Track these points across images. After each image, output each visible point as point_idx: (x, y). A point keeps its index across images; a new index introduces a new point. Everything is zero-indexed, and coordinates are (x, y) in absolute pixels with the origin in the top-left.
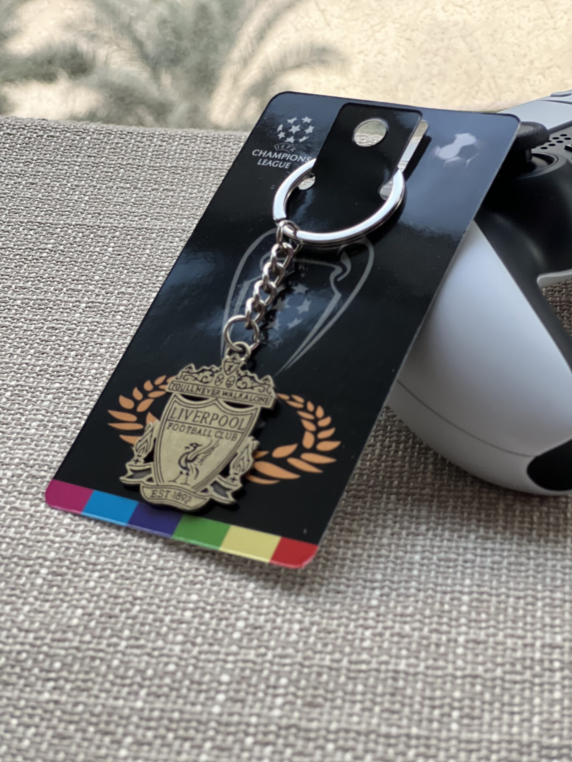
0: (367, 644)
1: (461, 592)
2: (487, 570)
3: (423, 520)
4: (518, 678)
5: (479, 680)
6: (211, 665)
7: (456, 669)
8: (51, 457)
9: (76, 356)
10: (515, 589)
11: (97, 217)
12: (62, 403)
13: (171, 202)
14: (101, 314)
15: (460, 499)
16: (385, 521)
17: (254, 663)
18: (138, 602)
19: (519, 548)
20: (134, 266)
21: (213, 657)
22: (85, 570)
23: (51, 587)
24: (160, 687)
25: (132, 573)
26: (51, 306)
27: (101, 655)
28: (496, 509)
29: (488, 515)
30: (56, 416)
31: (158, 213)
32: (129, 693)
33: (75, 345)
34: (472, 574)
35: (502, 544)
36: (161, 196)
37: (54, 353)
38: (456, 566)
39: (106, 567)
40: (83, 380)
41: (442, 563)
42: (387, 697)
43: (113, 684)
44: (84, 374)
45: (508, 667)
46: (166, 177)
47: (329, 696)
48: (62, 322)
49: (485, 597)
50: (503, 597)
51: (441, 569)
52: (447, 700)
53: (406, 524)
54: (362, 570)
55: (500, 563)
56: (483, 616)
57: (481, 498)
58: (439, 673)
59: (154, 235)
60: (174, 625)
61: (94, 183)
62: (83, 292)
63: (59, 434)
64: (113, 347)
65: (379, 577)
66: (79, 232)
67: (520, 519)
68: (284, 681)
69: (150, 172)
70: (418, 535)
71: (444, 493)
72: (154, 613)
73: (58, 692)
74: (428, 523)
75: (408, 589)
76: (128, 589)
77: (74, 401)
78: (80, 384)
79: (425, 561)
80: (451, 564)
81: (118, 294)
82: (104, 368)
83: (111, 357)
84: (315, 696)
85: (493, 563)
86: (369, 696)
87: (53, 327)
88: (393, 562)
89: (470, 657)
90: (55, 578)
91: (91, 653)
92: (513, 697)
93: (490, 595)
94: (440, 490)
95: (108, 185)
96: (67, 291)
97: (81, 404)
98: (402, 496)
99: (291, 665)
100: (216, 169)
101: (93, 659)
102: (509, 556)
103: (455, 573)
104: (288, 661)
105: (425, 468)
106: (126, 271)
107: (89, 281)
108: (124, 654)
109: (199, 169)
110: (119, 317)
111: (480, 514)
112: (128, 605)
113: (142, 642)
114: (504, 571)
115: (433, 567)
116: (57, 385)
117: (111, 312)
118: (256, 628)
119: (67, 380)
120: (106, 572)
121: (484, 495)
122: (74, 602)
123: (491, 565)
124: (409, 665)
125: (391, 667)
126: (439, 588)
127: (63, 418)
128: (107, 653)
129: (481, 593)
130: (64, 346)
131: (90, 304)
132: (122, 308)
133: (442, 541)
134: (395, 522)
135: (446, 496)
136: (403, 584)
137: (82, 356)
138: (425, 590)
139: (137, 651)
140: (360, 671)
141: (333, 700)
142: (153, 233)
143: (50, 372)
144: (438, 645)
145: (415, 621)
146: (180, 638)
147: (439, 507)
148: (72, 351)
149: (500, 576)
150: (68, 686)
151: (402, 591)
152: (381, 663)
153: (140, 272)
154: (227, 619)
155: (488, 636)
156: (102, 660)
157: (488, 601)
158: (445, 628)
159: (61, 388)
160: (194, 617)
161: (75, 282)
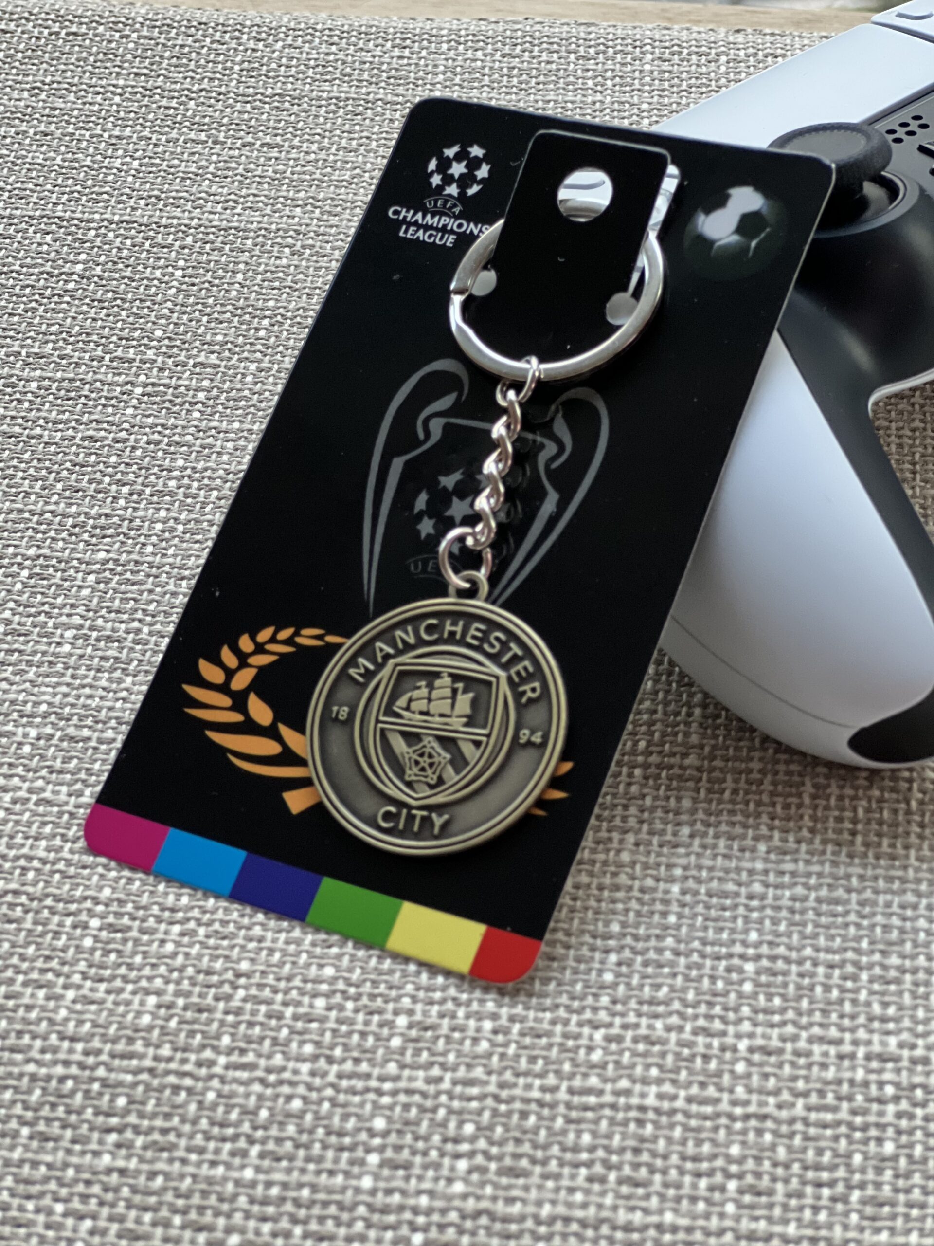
0: (597, 1056)
1: (743, 957)
2: (784, 913)
3: (684, 817)
4: (829, 1117)
5: (769, 1124)
6: (357, 1099)
7: (734, 1103)
8: (97, 700)
9: (131, 494)
10: (828, 950)
11: (155, 205)
12: (111, 592)
13: (275, 172)
14: (168, 409)
15: (743, 776)
16: (624, 819)
17: (424, 1095)
18: (242, 981)
19: (835, 870)
20: (218, 308)
21: (359, 1085)
22: (159, 920)
23: (107, 953)
24: (279, 1141)
25: (231, 927)
26: (86, 393)
27: (188, 1082)
28: (800, 795)
29: (786, 807)
30: (102, 617)
31: (255, 195)
32: (233, 1154)
33: (127, 473)
34: (761, 921)
35: (808, 862)
36: (258, 158)
37: (95, 491)
38: (735, 906)
39: (190, 914)
40: (144, 545)
41: (714, 900)
42: (628, 1156)
43: (208, 1138)
44: (144, 531)
45: (814, 1099)
46: (264, 117)
47: (539, 1154)
48: (105, 426)
49: (780, 965)
50: (808, 965)
51: (713, 913)
52: (719, 1163)
53: (659, 826)
54: (590, 914)
55: (805, 899)
56: (777, 1001)
57: (776, 773)
58: (708, 1109)
59: (249, 242)
60: (299, 1025)
61: (146, 133)
62: (137, 364)
63: (110, 653)
64: (189, 477)
65: (615, 928)
66: (126, 238)
67: (836, 813)
68: (469, 1129)
69: (239, 106)
70: (676, 846)
71: (718, 763)
72: (269, 1002)
73: (123, 1152)
74: (692, 824)
75: (660, 951)
76: (227, 957)
77: (130, 588)
78: (139, 553)
79: (688, 898)
80: (728, 902)
81: (195, 365)
82: (176, 519)
83: (186, 496)
84: (517, 1156)
85: (793, 899)
86: (601, 1153)
87: (91, 437)
88: (639, 900)
89: (755, 1080)
90: (112, 935)
91: (172, 1079)
92: (820, 1152)
93: (788, 960)
94: (712, 758)
95: (170, 136)
96: (111, 361)
97: (141, 593)
98: (652, 770)
99: (482, 1097)
100: (348, 99)
101: (176, 1089)
102: (819, 886)
103: (734, 919)
104: (475, 1091)
105: (689, 715)
106: (205, 319)
107: (146, 341)
108: (223, 1080)
109: (319, 98)
110: (196, 415)
111: (774, 804)
112: (227, 988)
113: (250, 1057)
114: (811, 915)
115: (700, 908)
116: (102, 555)
117: (185, 402)
118: (426, 1029)
119: (117, 545)
120: (192, 925)
121: (782, 767)
122: (144, 983)
123: (790, 903)
124: (660, 1096)
125: (635, 1101)
126: (709, 949)
127: (114, 621)
128: (197, 1079)
129: (773, 958)
130: (111, 476)
131: (149, 389)
132: (201, 396)
133: (715, 856)
134: (641, 822)
135: (721, 770)
136: (653, 943)
137: (139, 495)
138: (687, 955)
139: (244, 1075)
140: (586, 1108)
141: (544, 1162)
142: (247, 238)
143: (89, 528)
144: (706, 1058)
145: (670, 1014)
146: (308, 1049)
147: (709, 791)
148: (124, 485)
149: (804, 924)
150: (140, 1141)
151: (652, 955)
152: (617, 1093)
153: (230, 322)
154: (380, 1012)
155: (783, 1039)
156: (190, 1091)
157: (785, 973)
158: (717, 1025)
159: (108, 561)
160: (329, 1009)
161: (124, 342)
